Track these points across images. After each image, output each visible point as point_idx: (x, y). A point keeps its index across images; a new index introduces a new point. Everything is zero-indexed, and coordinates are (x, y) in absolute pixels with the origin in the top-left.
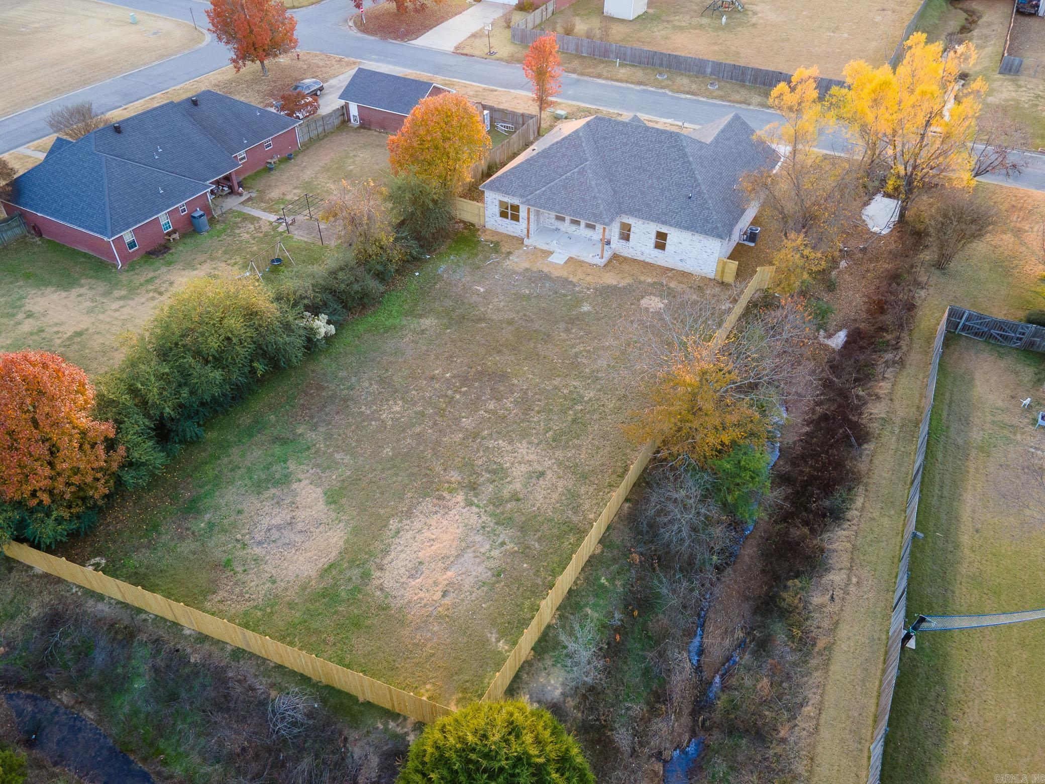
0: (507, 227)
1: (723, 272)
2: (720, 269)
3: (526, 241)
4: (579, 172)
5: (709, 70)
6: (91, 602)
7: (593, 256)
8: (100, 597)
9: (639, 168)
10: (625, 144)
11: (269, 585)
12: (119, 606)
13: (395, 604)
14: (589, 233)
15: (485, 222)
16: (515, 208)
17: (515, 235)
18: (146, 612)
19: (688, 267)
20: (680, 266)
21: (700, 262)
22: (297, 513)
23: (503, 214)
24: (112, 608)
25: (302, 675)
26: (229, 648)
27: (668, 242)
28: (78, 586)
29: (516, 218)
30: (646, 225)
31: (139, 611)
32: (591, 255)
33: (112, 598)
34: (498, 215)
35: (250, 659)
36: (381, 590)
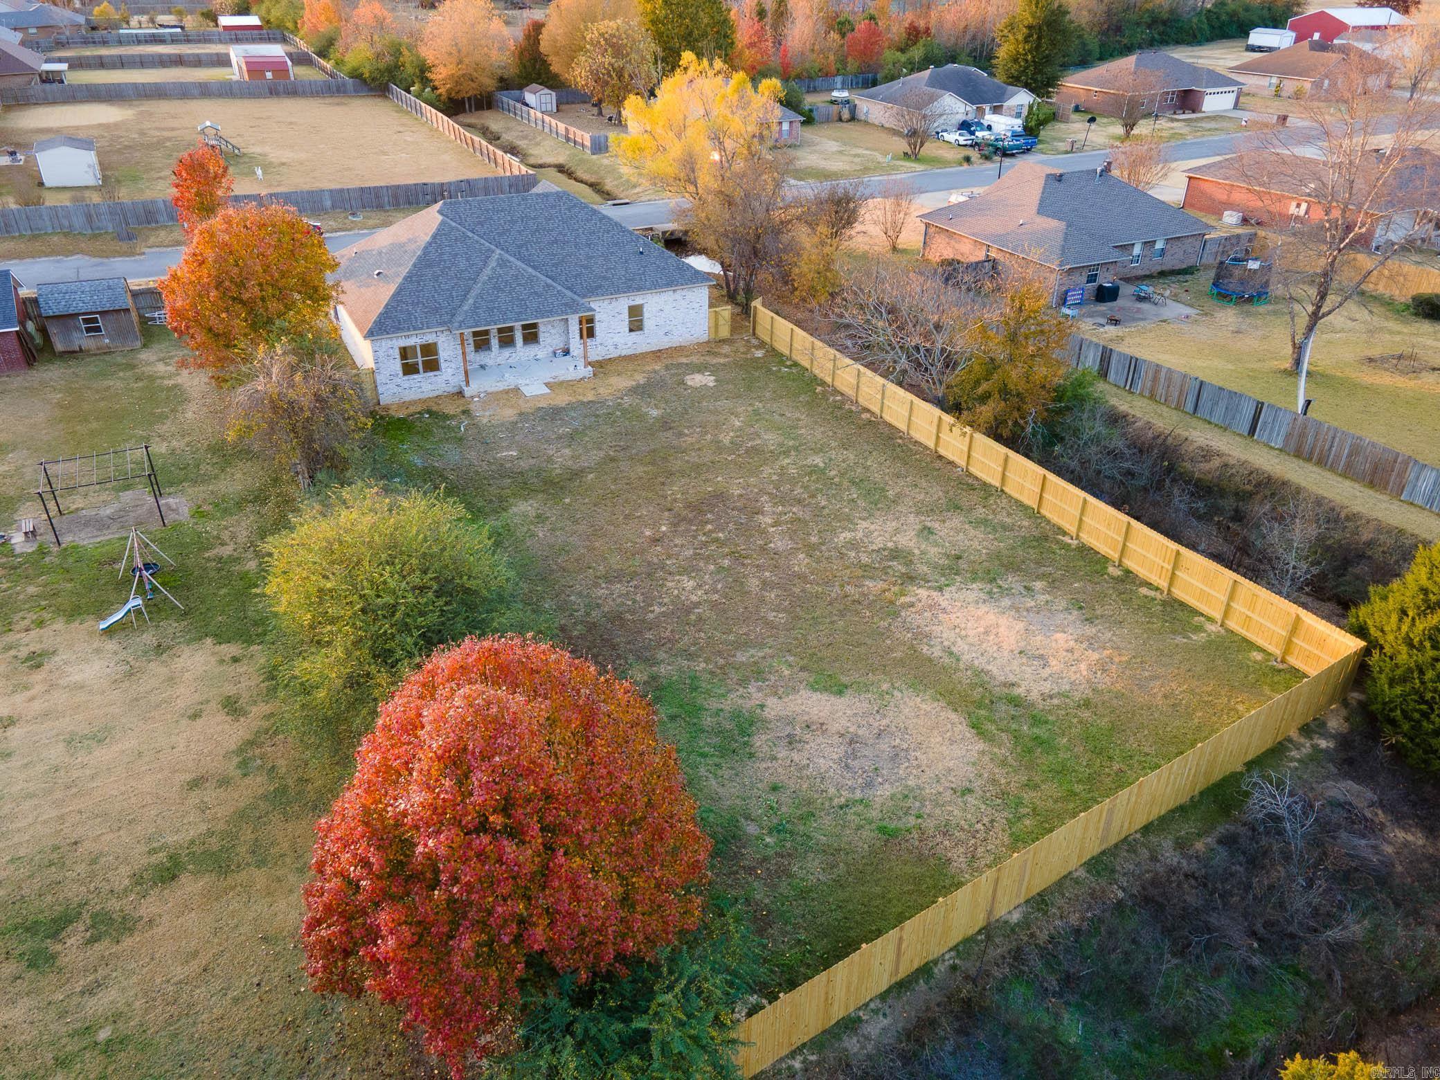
0: (424, 387)
1: (716, 326)
2: (713, 324)
3: (468, 392)
4: (499, 265)
5: (328, 203)
6: (851, 1044)
7: (574, 370)
8: (850, 1024)
9: (556, 241)
10: (513, 222)
11: (970, 799)
12: (890, 1001)
13: (1082, 692)
14: (532, 350)
15: (377, 395)
16: (429, 350)
17: (437, 393)
18: (935, 962)
19: (676, 340)
20: (665, 343)
21: (689, 325)
22: (835, 727)
23: (409, 369)
24: (888, 1011)
25: (1173, 811)
26: (1082, 873)
27: (646, 315)
28: (792, 1055)
29: (432, 366)
30: (614, 303)
31: (925, 971)
32: (571, 368)
33: (867, 1005)
34: (401, 373)
35: (1115, 856)
36: (1051, 697)
